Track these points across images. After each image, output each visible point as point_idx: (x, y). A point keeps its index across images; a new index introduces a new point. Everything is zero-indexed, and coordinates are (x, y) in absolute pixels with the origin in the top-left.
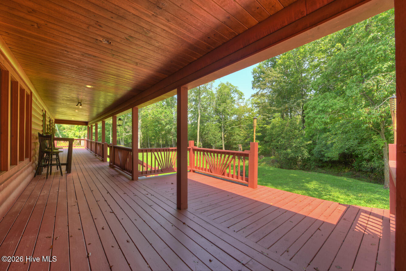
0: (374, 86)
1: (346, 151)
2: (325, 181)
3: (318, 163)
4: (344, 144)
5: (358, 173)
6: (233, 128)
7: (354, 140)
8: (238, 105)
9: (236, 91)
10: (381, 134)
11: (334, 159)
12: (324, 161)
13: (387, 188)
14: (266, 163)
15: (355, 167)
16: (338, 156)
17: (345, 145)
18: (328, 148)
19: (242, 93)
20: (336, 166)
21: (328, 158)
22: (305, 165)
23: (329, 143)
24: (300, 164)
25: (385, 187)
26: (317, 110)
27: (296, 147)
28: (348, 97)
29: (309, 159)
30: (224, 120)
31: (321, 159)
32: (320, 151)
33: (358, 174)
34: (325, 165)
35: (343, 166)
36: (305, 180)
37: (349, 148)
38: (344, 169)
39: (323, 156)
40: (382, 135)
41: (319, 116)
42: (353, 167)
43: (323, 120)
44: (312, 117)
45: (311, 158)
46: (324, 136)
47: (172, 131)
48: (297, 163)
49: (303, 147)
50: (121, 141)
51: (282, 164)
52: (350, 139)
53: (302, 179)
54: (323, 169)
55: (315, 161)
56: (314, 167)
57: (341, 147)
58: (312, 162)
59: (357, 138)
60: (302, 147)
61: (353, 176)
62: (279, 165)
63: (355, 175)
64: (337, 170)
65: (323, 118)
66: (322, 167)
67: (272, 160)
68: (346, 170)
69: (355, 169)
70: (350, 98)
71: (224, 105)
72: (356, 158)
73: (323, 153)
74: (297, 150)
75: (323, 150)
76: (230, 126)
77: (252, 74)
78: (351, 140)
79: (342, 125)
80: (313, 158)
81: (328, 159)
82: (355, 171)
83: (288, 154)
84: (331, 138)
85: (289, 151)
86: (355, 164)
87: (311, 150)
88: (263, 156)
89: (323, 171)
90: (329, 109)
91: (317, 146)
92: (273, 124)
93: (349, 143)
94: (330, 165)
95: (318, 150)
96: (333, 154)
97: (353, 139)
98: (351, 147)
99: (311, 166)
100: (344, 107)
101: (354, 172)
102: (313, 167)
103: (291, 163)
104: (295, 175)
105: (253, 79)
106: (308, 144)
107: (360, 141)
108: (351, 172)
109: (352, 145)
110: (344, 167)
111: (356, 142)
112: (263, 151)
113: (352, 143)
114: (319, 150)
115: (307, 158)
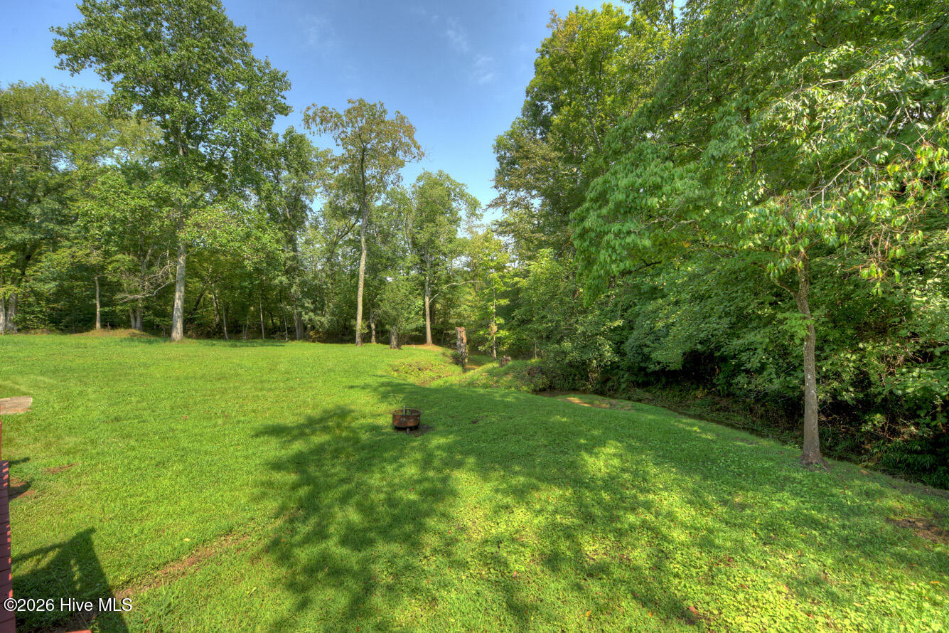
0: (798, 117)
1: (699, 347)
2: (641, 440)
3: (636, 375)
4: (695, 327)
5: (725, 400)
6: (454, 287)
7: (720, 317)
8: (472, 232)
9: (462, 195)
10: (799, 301)
11: (672, 367)
12: (651, 370)
13: (812, 463)
14: (514, 377)
15: (719, 388)
16: (680, 359)
17: (698, 330)
18: (657, 339)
19: (475, 201)
20: (678, 383)
21: (659, 363)
22: (608, 380)
23: (660, 324)
24: (596, 378)
25: (804, 462)
26: (611, 205)
27: (584, 333)
28: (712, 162)
29: (614, 366)
30: (431, 267)
31: (643, 365)
32: (640, 346)
33: (724, 403)
34: (652, 379)
35: (692, 384)
36: (586, 438)
37: (708, 340)
38: (695, 389)
39: (647, 358)
40: (801, 305)
41: (616, 227)
42: (714, 385)
43: (629, 240)
44: (593, 230)
45: (620, 364)
46: (650, 308)
47: (292, 290)
48: (588, 376)
49: (602, 334)
50: (132, 316)
51: (554, 377)
52: (710, 316)
53: (579, 434)
54: (649, 391)
55: (629, 369)
56: (627, 386)
57: (690, 337)
58: (622, 373)
59: (727, 314)
60: (600, 335)
61: (714, 408)
62: (545, 380)
63: (718, 406)
64: (678, 393)
65: (629, 233)
66: (644, 385)
67: (529, 367)
68: (699, 394)
69: (719, 391)
70: (721, 165)
71: (430, 227)
72: (722, 365)
73: (646, 350)
74: (588, 343)
75: (648, 343)
76: (447, 282)
77: (493, 150)
78: (713, 319)
79: (693, 277)
80: (624, 364)
81: (658, 368)
82: (720, 395)
83: (565, 353)
84: (666, 312)
85: (567, 345)
86: (719, 379)
87: (622, 343)
88: (510, 358)
89: (647, 395)
90: (648, 197)
91: (635, 332)
92: (535, 276)
93: (708, 325)
94: (664, 380)
95: (635, 344)
96: (670, 354)
97: (717, 315)
98: (712, 336)
99: (619, 384)
100: (700, 198)
101: (717, 398)
102: (623, 386)
103: (575, 375)
104: (565, 419)
105: (497, 165)
106: (615, 327)
107: (734, 320)
108: (709, 397)
109: (715, 333)
110: (694, 386)
111: (725, 322)
112: (513, 344)
113: (715, 326)
114: (638, 343)
115: (609, 363)
